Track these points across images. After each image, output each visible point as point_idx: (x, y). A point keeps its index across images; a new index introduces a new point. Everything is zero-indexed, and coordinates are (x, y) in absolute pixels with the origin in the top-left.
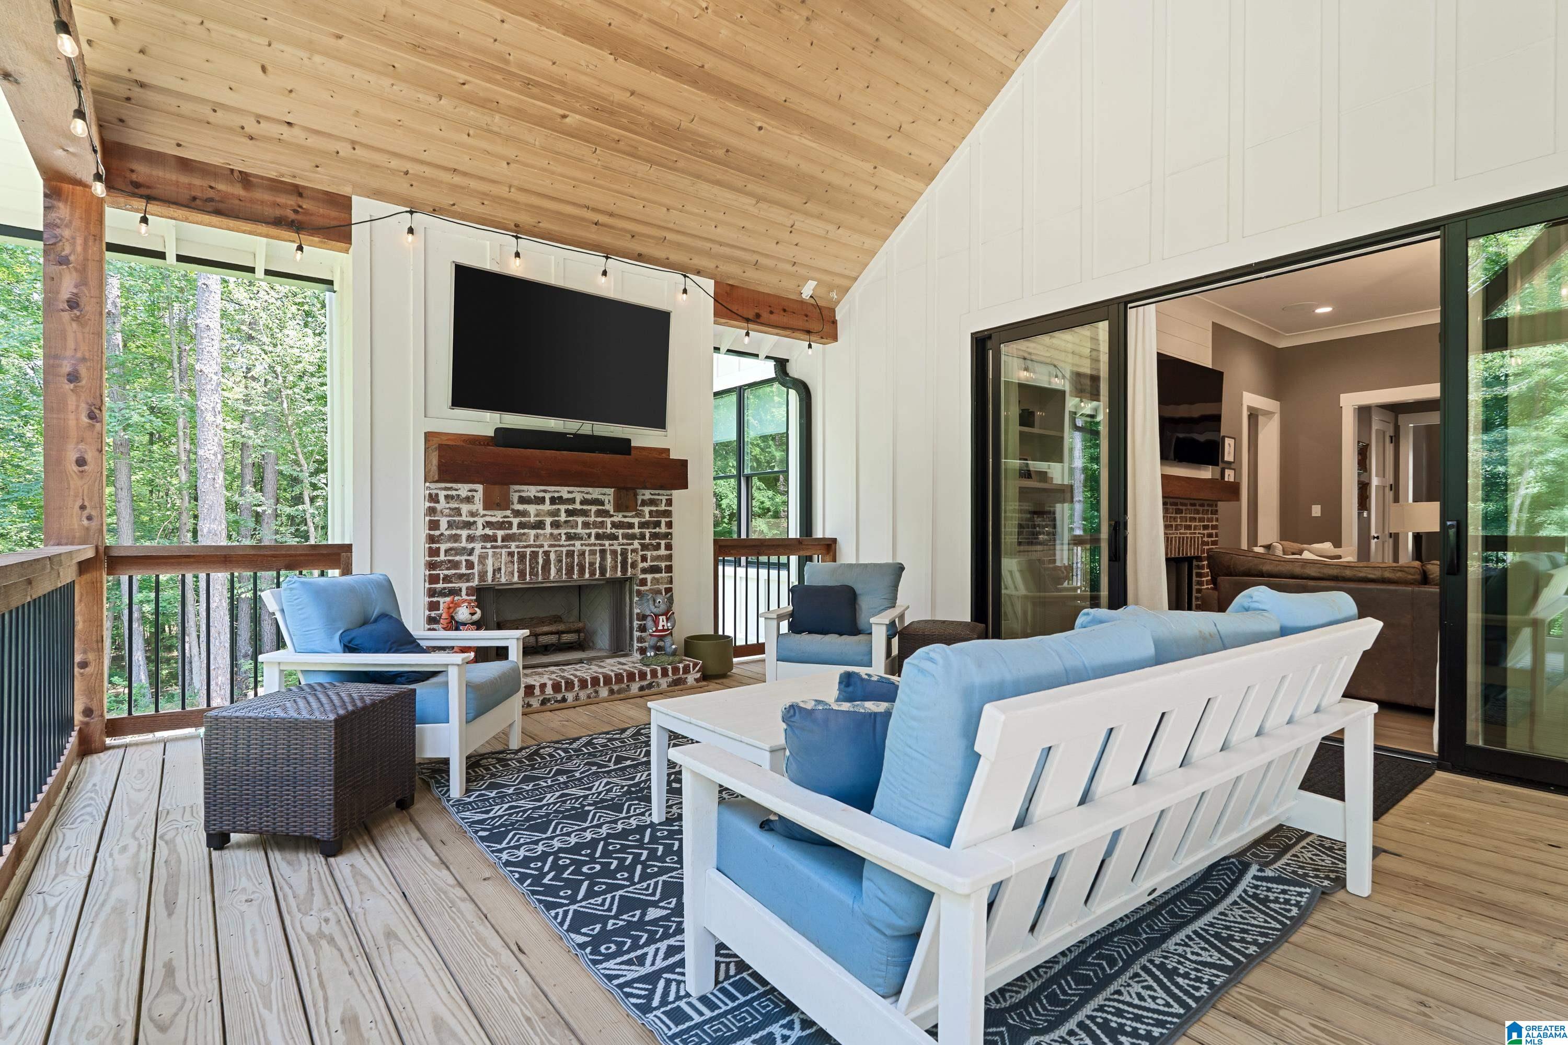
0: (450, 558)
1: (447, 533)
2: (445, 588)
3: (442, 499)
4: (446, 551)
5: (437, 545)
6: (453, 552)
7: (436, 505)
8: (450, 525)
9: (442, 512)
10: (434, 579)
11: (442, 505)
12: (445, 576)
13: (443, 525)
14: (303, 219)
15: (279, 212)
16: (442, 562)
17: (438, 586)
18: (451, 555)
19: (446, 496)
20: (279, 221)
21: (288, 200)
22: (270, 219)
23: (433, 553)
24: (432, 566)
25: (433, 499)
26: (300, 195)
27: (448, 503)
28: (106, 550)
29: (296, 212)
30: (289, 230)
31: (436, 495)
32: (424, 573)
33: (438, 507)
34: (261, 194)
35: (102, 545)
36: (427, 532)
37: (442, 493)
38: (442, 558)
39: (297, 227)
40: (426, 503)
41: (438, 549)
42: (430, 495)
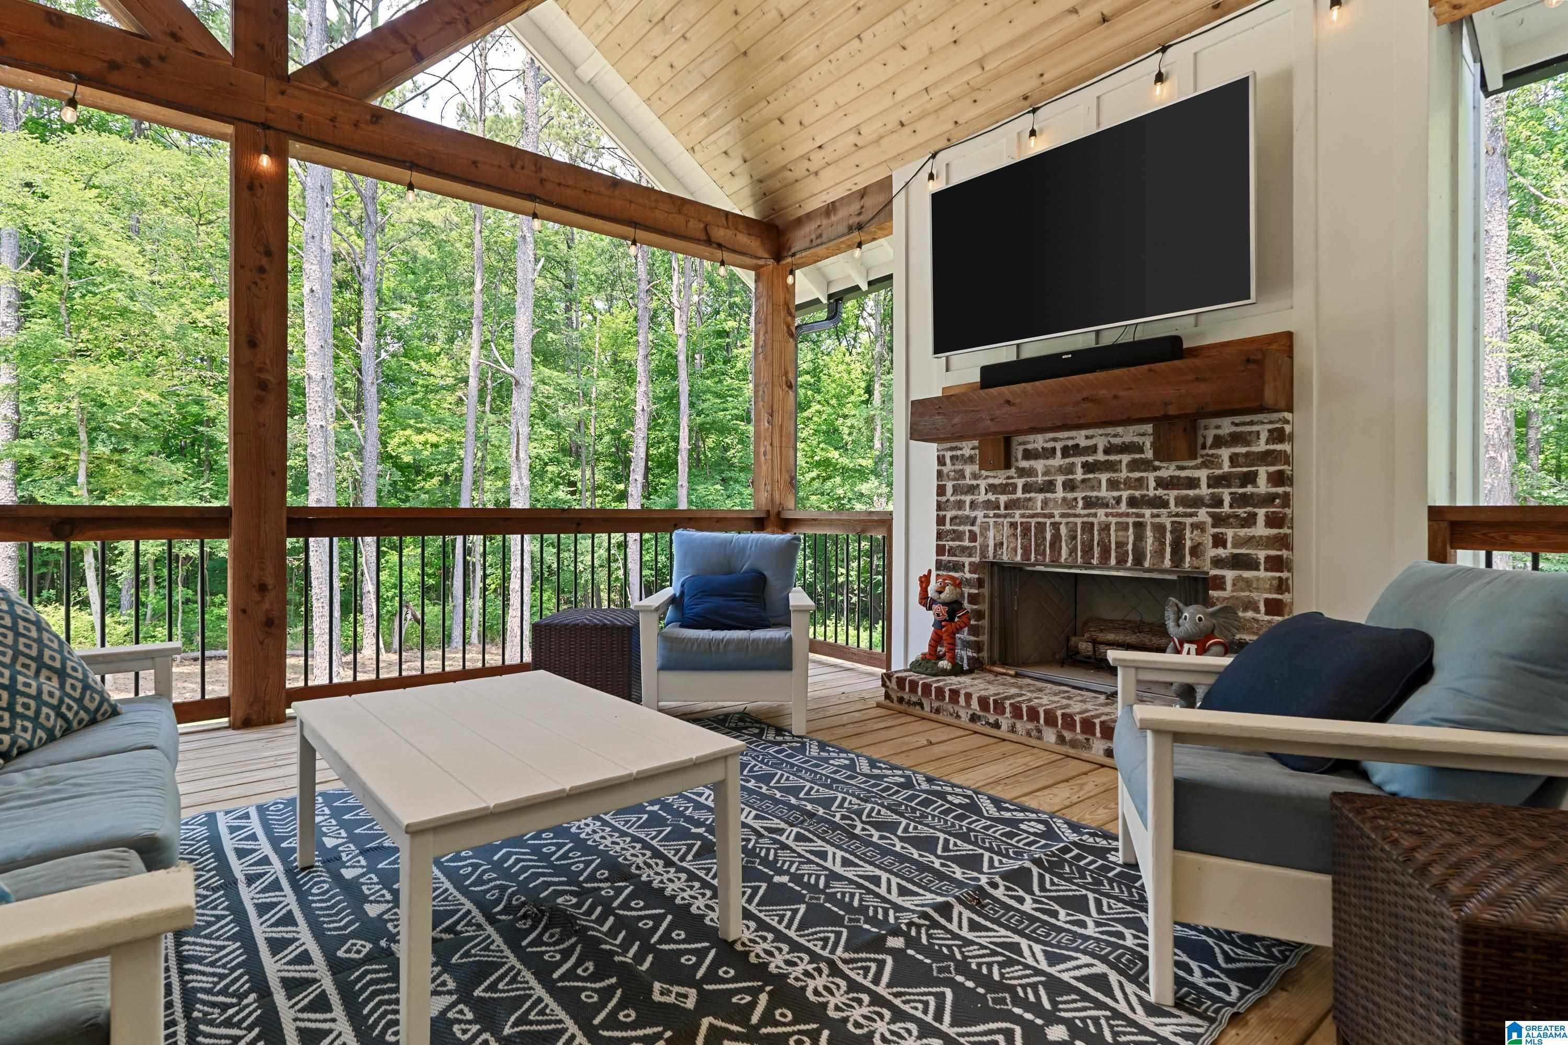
0: (955, 528)
1: (952, 499)
2: (950, 562)
3: (948, 461)
4: (952, 519)
5: (944, 513)
6: (958, 521)
7: (943, 468)
8: (956, 490)
9: (948, 476)
10: (940, 550)
11: (948, 467)
12: (951, 548)
13: (949, 490)
14: (863, 218)
15: (851, 222)
16: (948, 531)
17: (945, 558)
18: (955, 524)
19: (952, 458)
20: (851, 229)
21: (855, 207)
22: (846, 230)
23: (941, 521)
24: (939, 536)
25: (941, 461)
26: (862, 197)
27: (953, 465)
28: (779, 513)
29: (860, 214)
30: (856, 233)
31: (944, 456)
32: (933, 543)
33: (945, 470)
34: (842, 213)
35: (776, 510)
36: (935, 498)
37: (948, 454)
38: (948, 527)
39: (860, 227)
40: (935, 467)
41: (945, 516)
42: (938, 457)
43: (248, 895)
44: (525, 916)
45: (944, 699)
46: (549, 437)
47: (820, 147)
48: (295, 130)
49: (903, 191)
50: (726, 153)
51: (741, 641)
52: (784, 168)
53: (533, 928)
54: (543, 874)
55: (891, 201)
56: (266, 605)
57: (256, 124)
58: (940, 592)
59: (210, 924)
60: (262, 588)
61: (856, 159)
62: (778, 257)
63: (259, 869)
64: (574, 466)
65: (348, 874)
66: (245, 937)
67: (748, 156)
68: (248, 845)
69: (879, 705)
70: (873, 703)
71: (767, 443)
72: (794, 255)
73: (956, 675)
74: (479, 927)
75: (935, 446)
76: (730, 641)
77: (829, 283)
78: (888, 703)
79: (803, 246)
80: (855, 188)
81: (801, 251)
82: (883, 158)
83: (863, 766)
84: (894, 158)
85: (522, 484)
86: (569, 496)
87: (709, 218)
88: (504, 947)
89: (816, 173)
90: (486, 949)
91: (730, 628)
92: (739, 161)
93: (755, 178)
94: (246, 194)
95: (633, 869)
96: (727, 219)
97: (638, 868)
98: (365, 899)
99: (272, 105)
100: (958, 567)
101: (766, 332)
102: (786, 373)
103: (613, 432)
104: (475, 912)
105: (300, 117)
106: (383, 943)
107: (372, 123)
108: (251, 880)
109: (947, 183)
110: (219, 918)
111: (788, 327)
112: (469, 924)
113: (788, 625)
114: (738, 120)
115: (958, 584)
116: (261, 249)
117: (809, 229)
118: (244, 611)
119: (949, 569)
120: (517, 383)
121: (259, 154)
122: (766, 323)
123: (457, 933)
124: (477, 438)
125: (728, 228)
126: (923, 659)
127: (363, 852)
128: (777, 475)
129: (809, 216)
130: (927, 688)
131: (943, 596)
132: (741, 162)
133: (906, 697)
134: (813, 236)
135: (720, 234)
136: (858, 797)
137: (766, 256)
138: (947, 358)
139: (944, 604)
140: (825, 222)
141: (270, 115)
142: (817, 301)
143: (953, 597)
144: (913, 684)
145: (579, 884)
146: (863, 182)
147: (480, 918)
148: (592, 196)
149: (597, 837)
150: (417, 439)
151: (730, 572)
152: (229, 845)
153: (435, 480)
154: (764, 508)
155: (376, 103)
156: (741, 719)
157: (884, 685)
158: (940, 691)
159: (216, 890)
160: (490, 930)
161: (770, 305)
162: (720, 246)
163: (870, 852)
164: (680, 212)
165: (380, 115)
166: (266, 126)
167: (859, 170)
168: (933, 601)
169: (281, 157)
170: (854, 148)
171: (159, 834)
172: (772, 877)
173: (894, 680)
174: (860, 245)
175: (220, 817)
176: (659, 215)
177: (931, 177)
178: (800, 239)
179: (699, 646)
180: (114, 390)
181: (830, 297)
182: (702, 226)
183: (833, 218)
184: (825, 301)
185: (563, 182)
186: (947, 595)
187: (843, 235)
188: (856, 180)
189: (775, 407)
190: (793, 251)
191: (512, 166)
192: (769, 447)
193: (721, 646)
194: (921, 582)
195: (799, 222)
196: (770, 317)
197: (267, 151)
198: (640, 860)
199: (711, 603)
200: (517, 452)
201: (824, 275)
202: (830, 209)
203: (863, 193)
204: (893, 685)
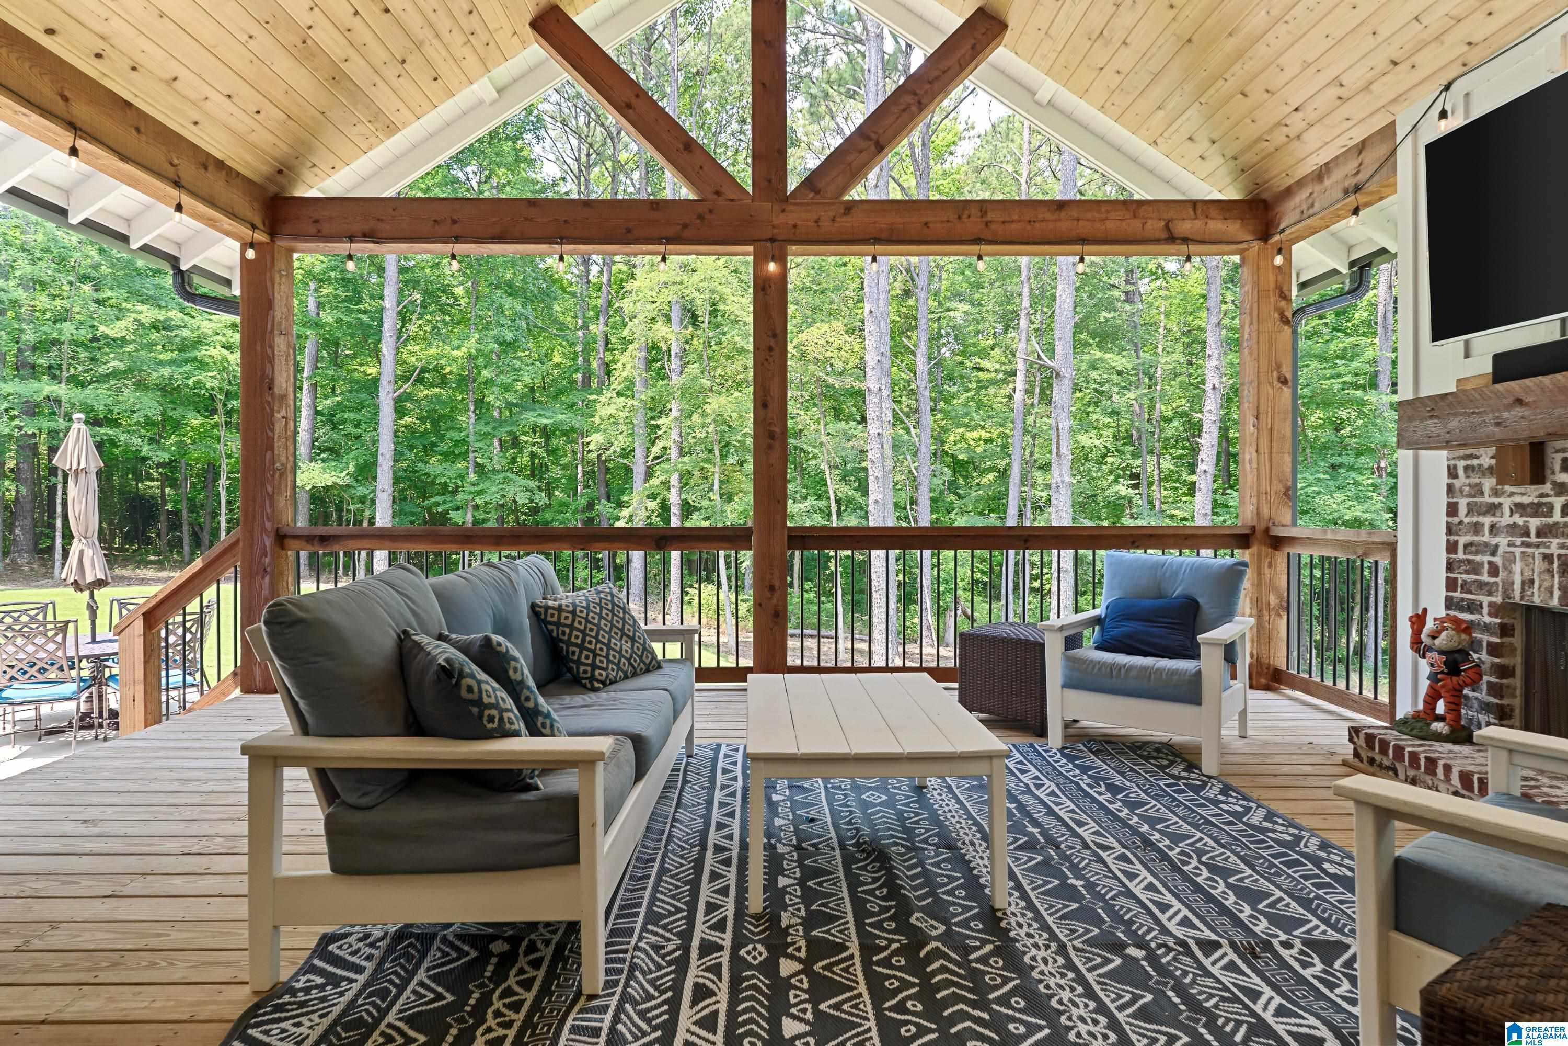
0: (1470, 557)
1: (1466, 520)
2: (1463, 600)
3: (1461, 472)
4: (1466, 546)
5: (1456, 538)
6: (1474, 549)
7: (1455, 481)
8: (1470, 511)
9: (1461, 491)
10: (1451, 584)
11: (1461, 481)
12: (1465, 583)
13: (1463, 509)
14: (1362, 177)
15: (1347, 184)
16: (1462, 561)
17: (1457, 595)
18: (1469, 553)
19: (1466, 468)
20: (1346, 192)
21: (1353, 165)
22: (1341, 195)
23: (1452, 548)
24: (1450, 567)
25: (1452, 473)
26: (1360, 153)
27: (1468, 477)
28: (1267, 530)
29: (1357, 173)
30: (1352, 197)
31: (1455, 466)
32: (1443, 575)
33: (1457, 483)
34: (1337, 175)
35: (1263, 526)
36: (1445, 519)
37: (1461, 464)
38: (1461, 555)
39: (1357, 189)
40: (1445, 479)
41: (1456, 542)
42: (1449, 467)
43: (718, 795)
44: (863, 851)
45: (1418, 768)
46: (1108, 426)
47: (1296, 110)
48: (792, 237)
49: (1410, 138)
50: (1190, 138)
51: (1144, 669)
52: (1259, 139)
53: (865, 859)
54: (894, 830)
55: (1393, 152)
56: (774, 601)
57: (766, 240)
58: (1434, 638)
59: (693, 806)
60: (772, 588)
61: (1345, 110)
62: (1265, 236)
63: (730, 783)
64: (1135, 456)
65: (775, 798)
66: (707, 819)
67: (1215, 136)
68: (730, 767)
69: (1345, 763)
70: (1339, 760)
71: (1253, 450)
72: (1283, 231)
73: (1456, 742)
74: (833, 849)
75: (1444, 453)
76: (1130, 668)
77: (1350, 248)
78: (1356, 762)
79: (1292, 220)
80: (1351, 143)
81: (1290, 226)
82: (1380, 104)
83: (1257, 817)
84: (1395, 100)
85: (1063, 482)
86: (1130, 490)
87: (1171, 214)
88: (840, 865)
89: (1299, 137)
90: (829, 862)
91: (1145, 654)
92: (1207, 144)
93: (1229, 155)
94: (761, 294)
95: (959, 844)
96: (1195, 209)
97: (964, 843)
98: (777, 815)
99: (776, 222)
100: (1473, 607)
101: (1251, 324)
102: (1279, 367)
103: (1182, 415)
104: (835, 840)
105: (795, 226)
106: (773, 841)
107: (845, 214)
108: (723, 787)
109: (1466, 117)
110: (699, 804)
111: (1282, 314)
112: (828, 845)
113: (1196, 656)
114: (1197, 104)
115: (1468, 628)
116: (770, 333)
117: (1300, 198)
118: (760, 605)
119: (1461, 609)
120: (1058, 375)
121: (768, 262)
122: (1251, 314)
123: (817, 849)
124: (1026, 431)
125: (1196, 218)
126: (1414, 717)
127: (790, 787)
128: (1265, 484)
129: (1301, 183)
130: (1399, 750)
131: (1437, 642)
132: (1209, 144)
133: (1378, 758)
134: (1305, 207)
135: (1184, 227)
136: (1215, 840)
137: (1250, 238)
138: (1467, 343)
139: (1441, 652)
140: (1318, 188)
141: (775, 231)
142: (1335, 272)
143: (1454, 645)
144: (1384, 744)
145: (913, 843)
146: (1359, 135)
147: (836, 845)
148: (1037, 225)
149: (949, 815)
150: (972, 435)
151: (1161, 596)
152: (721, 764)
153: (991, 476)
154: (1250, 523)
155: (847, 198)
156: (1158, 750)
157: (1351, 740)
158: (1414, 757)
159: (703, 789)
160: (838, 852)
161: (1255, 293)
162: (1186, 240)
163: (1182, 885)
164: (1135, 217)
165: (851, 206)
166: (773, 240)
167: (1350, 123)
168: (1428, 649)
169: (782, 260)
170: (1339, 102)
171: (644, 734)
172: (1068, 878)
173: (1362, 736)
174: (1356, 211)
175: (723, 747)
176: (1110, 225)
177: (1443, 115)
178: (1289, 214)
179: (1100, 669)
180: (734, 415)
181: (1352, 264)
182: (1163, 223)
183: (1327, 182)
184: (1344, 270)
185: (1007, 219)
186: (1442, 641)
187: (1337, 202)
188: (1352, 133)
189: (1262, 409)
190: (1282, 227)
191: (959, 217)
192: (1254, 454)
193: (1123, 671)
194: (1413, 623)
195: (1288, 192)
196: (1255, 305)
197: (773, 259)
198: (967, 839)
199: (1128, 628)
200: (1058, 448)
201: (1342, 241)
202: (1320, 174)
203: (1362, 147)
204: (1361, 742)
